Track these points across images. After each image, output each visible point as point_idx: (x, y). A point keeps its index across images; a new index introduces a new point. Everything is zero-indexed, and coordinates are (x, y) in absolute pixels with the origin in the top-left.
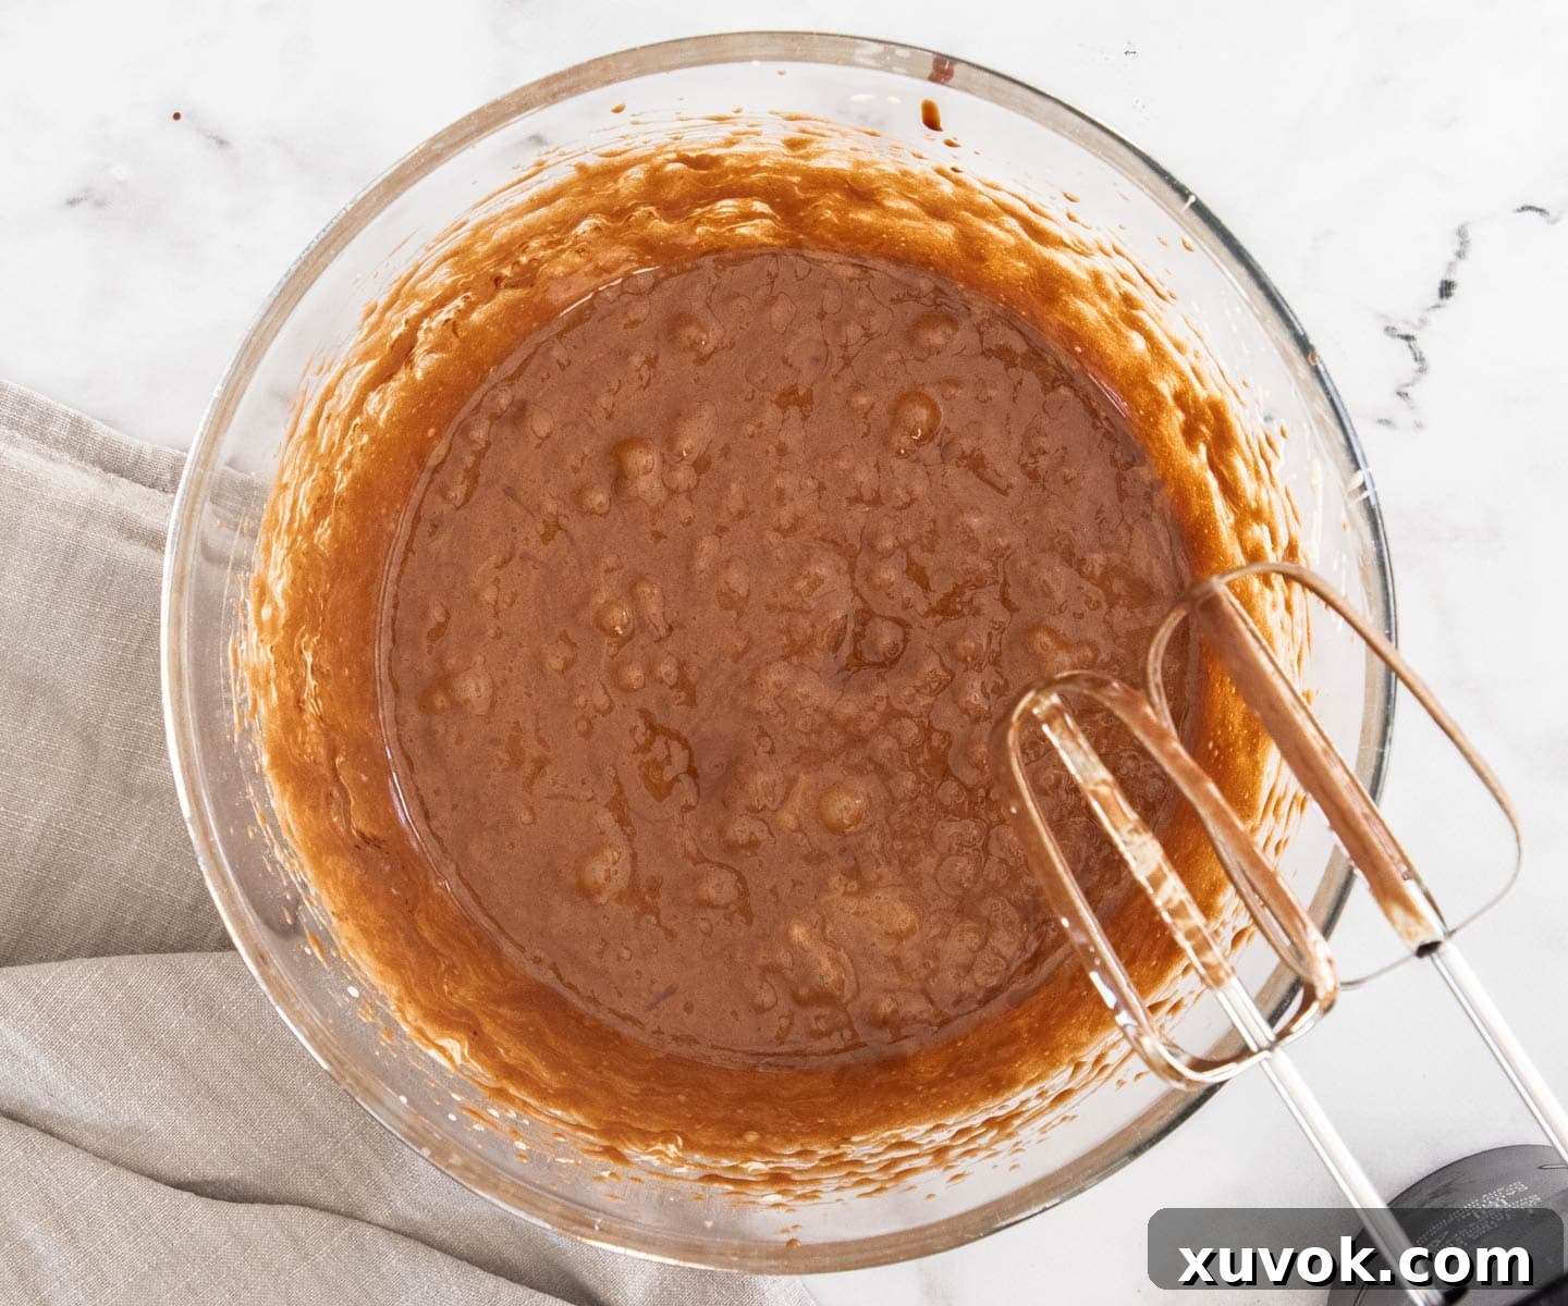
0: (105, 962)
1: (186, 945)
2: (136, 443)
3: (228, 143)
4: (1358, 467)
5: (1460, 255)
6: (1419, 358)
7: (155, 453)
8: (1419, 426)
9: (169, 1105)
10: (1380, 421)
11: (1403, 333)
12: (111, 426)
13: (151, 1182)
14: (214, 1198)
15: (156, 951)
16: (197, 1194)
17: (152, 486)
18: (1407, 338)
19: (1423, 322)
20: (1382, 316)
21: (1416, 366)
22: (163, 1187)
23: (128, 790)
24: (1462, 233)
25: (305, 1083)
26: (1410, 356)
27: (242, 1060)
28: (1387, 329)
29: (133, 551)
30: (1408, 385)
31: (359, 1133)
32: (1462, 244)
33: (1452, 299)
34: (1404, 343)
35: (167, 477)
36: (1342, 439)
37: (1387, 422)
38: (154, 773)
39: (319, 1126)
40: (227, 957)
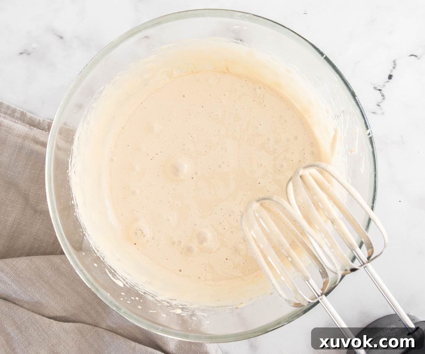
0: (30, 258)
1: (52, 253)
2: (38, 118)
3: (63, 38)
4: (368, 129)
5: (394, 68)
6: (383, 96)
7: (43, 121)
8: (383, 114)
9: (47, 296)
10: (373, 112)
11: (379, 89)
12: (32, 114)
13: (42, 317)
14: (59, 321)
15: (43, 255)
16: (54, 320)
17: (43, 130)
18: (380, 90)
19: (384, 86)
20: (373, 84)
21: (382, 98)
22: (45, 318)
23: (36, 211)
24: (394, 62)
25: (83, 290)
26: (380, 95)
27: (67, 284)
28: (374, 88)
29: (38, 147)
30: (380, 103)
31: (98, 303)
32: (394, 65)
33: (392, 80)
34: (379, 91)
35: (47, 127)
36: (364, 121)
37: (374, 113)
38: (43, 207)
39: (87, 302)
40: (62, 256)
